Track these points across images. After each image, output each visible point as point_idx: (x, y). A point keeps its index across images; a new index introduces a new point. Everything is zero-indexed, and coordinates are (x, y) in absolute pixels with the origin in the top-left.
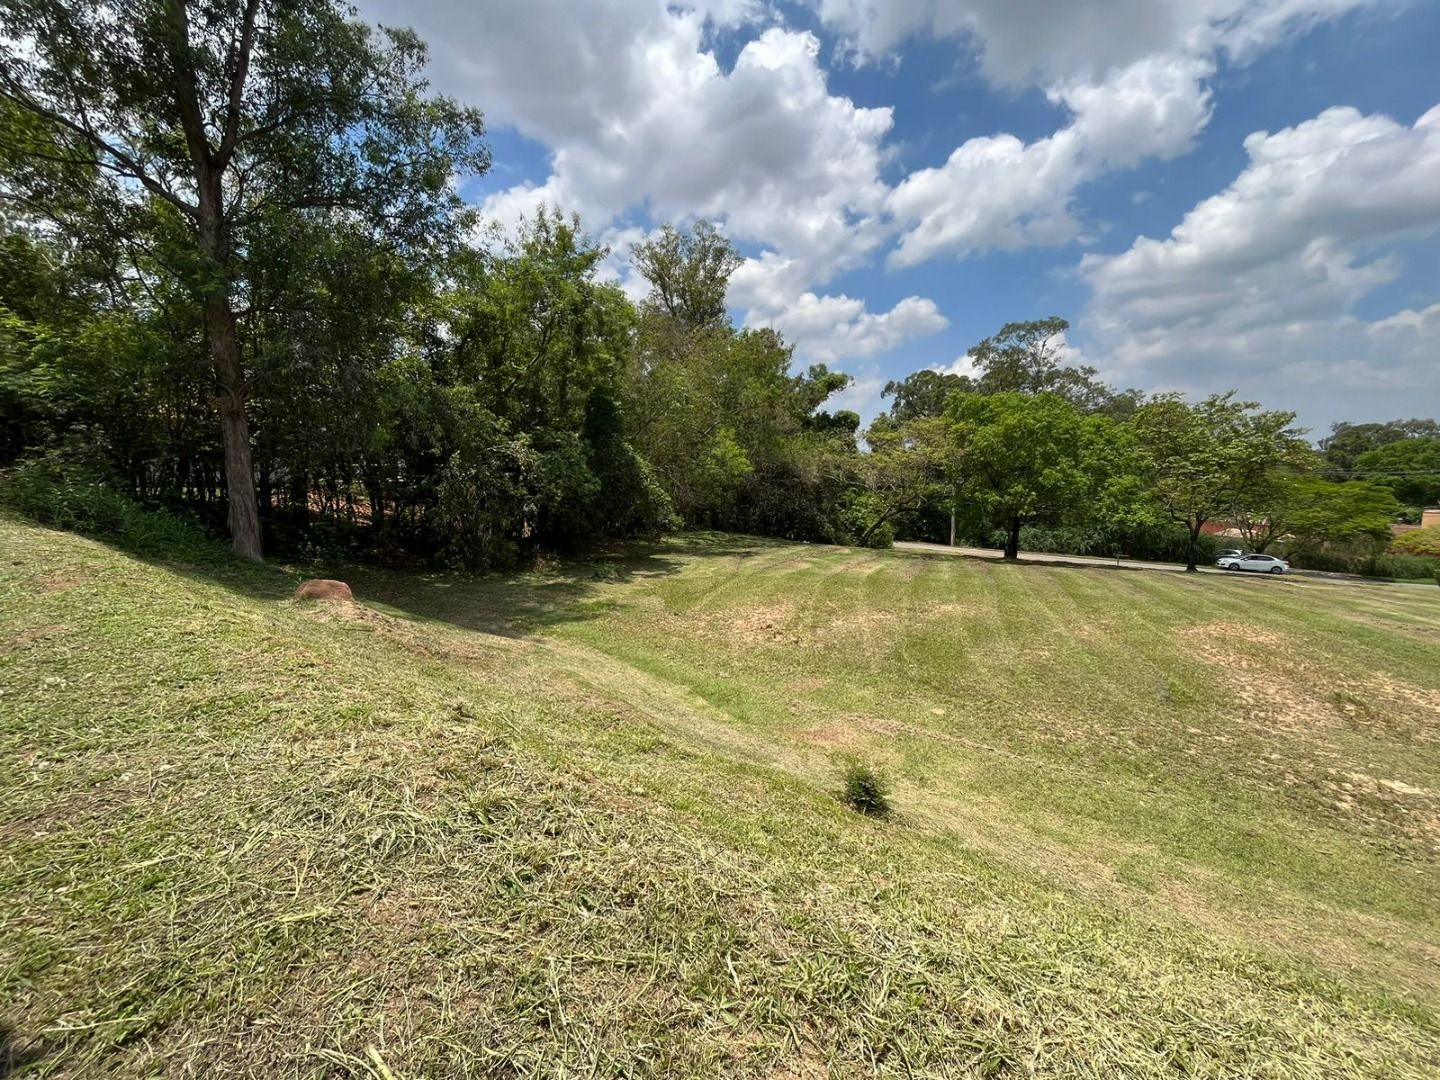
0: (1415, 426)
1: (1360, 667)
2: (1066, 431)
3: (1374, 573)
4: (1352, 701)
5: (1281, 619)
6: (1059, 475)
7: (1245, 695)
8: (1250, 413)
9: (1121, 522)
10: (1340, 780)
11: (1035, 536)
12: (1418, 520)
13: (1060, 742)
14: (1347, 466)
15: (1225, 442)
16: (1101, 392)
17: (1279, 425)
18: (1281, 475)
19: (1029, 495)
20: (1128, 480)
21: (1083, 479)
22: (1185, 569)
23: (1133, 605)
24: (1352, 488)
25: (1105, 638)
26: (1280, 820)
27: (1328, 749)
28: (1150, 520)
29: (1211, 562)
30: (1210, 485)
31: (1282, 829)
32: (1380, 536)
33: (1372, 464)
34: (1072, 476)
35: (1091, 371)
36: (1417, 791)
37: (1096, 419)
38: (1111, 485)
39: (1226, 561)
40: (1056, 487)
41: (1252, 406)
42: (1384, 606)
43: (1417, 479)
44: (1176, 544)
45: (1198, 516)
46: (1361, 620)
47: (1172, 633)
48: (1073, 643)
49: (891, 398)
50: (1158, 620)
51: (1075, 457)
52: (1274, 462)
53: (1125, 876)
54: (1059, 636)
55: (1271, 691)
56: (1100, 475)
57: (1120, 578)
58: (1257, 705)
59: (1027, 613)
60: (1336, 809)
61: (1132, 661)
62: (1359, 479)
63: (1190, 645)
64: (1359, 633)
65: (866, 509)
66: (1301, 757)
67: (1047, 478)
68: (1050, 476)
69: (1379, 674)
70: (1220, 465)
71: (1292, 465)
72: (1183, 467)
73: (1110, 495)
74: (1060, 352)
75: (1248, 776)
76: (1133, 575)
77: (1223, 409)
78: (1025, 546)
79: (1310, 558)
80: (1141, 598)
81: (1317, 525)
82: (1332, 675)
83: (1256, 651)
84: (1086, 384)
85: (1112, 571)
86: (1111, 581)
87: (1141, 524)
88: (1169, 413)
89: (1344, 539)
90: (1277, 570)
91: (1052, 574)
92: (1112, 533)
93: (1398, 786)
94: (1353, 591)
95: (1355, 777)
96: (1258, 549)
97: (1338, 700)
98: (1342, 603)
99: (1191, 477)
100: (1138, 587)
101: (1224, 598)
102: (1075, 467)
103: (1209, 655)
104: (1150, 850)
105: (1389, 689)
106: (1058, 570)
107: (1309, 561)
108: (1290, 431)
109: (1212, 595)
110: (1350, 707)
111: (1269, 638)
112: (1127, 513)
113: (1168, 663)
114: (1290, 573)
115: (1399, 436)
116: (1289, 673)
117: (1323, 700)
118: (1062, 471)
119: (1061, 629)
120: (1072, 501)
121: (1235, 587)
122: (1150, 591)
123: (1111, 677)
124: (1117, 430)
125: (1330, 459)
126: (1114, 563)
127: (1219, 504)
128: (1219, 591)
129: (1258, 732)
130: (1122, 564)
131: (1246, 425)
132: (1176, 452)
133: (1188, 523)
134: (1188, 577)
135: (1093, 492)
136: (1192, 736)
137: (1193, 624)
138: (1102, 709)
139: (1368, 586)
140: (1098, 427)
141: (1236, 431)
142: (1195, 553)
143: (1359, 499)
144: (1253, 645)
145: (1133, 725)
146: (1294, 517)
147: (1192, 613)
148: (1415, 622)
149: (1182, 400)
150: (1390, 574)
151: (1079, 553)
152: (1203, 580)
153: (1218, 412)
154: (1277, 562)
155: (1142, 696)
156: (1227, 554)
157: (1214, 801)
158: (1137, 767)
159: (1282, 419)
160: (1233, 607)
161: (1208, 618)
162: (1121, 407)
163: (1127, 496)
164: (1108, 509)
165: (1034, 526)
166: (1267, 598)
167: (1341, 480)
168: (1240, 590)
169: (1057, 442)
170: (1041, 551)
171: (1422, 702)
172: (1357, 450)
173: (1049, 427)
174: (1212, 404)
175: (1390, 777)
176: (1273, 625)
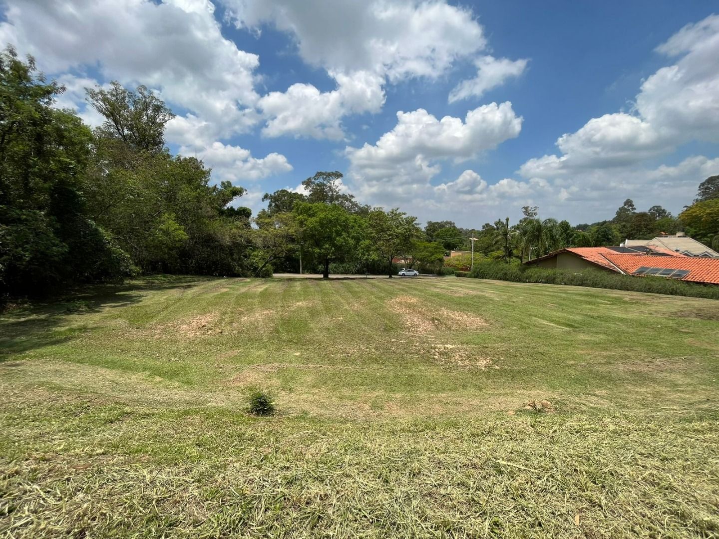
0: (447, 223)
1: (438, 307)
2: (344, 222)
3: (441, 274)
4: (437, 319)
5: (417, 293)
6: (343, 240)
7: (408, 323)
8: (404, 216)
9: (367, 259)
10: (435, 348)
11: (335, 268)
12: (448, 255)
13: (348, 356)
14: (432, 236)
15: (397, 227)
16: (356, 205)
17: (413, 221)
18: (413, 240)
19: (331, 249)
20: (367, 242)
21: (352, 242)
22: (388, 277)
23: (372, 293)
24: (433, 244)
25: (363, 308)
26: (420, 368)
27: (431, 338)
28: (376, 258)
29: (396, 274)
30: (394, 243)
31: (421, 370)
32: (441, 260)
33: (438, 236)
34: (348, 240)
35: (352, 196)
36: (453, 346)
37: (354, 216)
38: (362, 244)
39: (401, 273)
40: (341, 246)
41: (404, 214)
42: (443, 285)
43: (449, 241)
44: (385, 267)
45: (391, 256)
46: (438, 290)
47: (385, 303)
48: (351, 312)
49: (267, 202)
50: (381, 298)
51: (348, 232)
52: (412, 235)
53: (374, 406)
54: (346, 310)
55: (415, 320)
56: (358, 240)
57: (367, 283)
58: (412, 326)
59: (333, 302)
60: (434, 359)
61: (373, 316)
62: (435, 241)
63: (391, 307)
64: (437, 295)
65: (257, 257)
66: (424, 343)
67: (338, 241)
68: (339, 240)
69: (443, 308)
70: (397, 236)
71: (417, 236)
72: (385, 237)
73: (362, 248)
74: (340, 187)
75: (410, 354)
76: (371, 281)
77: (396, 214)
78: (333, 272)
79: (424, 270)
80: (375, 290)
81: (425, 258)
82: (431, 311)
83: (410, 306)
84: (351, 202)
85: (364, 280)
86: (364, 284)
87: (373, 260)
88: (380, 214)
89: (432, 262)
90: (415, 275)
91: (343, 283)
92: (364, 264)
93: (449, 346)
94: (435, 280)
95: (438, 346)
96: (410, 267)
97: (433, 320)
98: (433, 285)
99: (388, 241)
100: (374, 286)
101: (401, 287)
102: (349, 237)
103: (398, 310)
104: (382, 392)
105: (445, 313)
106: (345, 281)
107: (424, 271)
108: (416, 224)
109: (397, 286)
110: (436, 322)
111: (414, 300)
112: (368, 256)
113: (384, 315)
114: (419, 276)
115: (443, 226)
116: (420, 312)
117: (429, 320)
118: (344, 238)
119: (347, 307)
120: (348, 251)
121: (405, 283)
122: (378, 287)
123: (365, 324)
124: (362, 221)
125: (427, 234)
126: (365, 277)
127: (398, 252)
128: (399, 284)
129: (412, 336)
130: (368, 277)
131: (403, 221)
132: (383, 231)
133: (388, 259)
134: (389, 280)
135: (355, 248)
136: (393, 342)
137: (391, 298)
138: (363, 339)
139: (439, 278)
140: (355, 219)
141: (400, 223)
142: (391, 271)
143: (436, 248)
144: (410, 304)
145: (374, 342)
146: (419, 255)
147: (391, 294)
148: (450, 289)
149: (383, 210)
150: (444, 274)
151: (353, 274)
152: (394, 281)
153: (395, 215)
154: (416, 272)
155: (376, 330)
156: (401, 270)
157: (401, 366)
158: (376, 360)
159: (413, 219)
160: (403, 290)
161: (396, 295)
162: (364, 212)
163: (368, 249)
164: (362, 254)
165: (334, 263)
166: (412, 285)
167: (430, 241)
168: (405, 284)
169: (341, 226)
170: (339, 273)
171: (453, 316)
172: (434, 231)
173: (337, 219)
174: (392, 213)
175: (447, 343)
176: (414, 295)
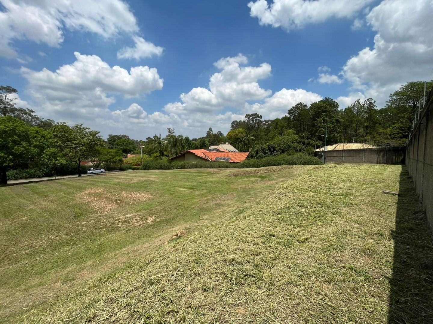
0: (123, 136)
1: (120, 191)
2: (23, 132)
3: (121, 169)
4: (119, 200)
5: (103, 184)
6: (23, 149)
7: (96, 207)
8: (87, 130)
9: (54, 164)
10: (118, 220)
11: (17, 174)
12: (126, 157)
13: (35, 249)
14: (113, 145)
15: (83, 138)
16: (38, 119)
17: (96, 134)
18: (98, 148)
19: (8, 157)
20: (53, 150)
21: (34, 150)
22: (78, 176)
23: (61, 191)
24: (115, 150)
25: (51, 204)
26: (107, 236)
27: (115, 214)
28: (65, 162)
29: (85, 172)
30: (80, 150)
31: (108, 238)
32: (121, 161)
33: (117, 144)
34: (29, 149)
35: (33, 111)
36: (131, 215)
37: (36, 128)
38: (47, 152)
39: (89, 172)
40: (22, 154)
41: (88, 129)
42: (123, 176)
43: (125, 148)
44: (74, 169)
45: (79, 160)
46: (119, 181)
47: (75, 196)
48: (38, 211)
50: (70, 193)
51: (29, 142)
52: (97, 144)
54: (32, 209)
55: (102, 204)
56: (41, 148)
57: (56, 183)
58: (100, 209)
59: (14, 205)
60: (118, 227)
61: (62, 209)
62: (116, 148)
63: (80, 198)
64: (119, 184)
66: (110, 218)
67: (16, 150)
68: (18, 149)
69: (123, 192)
70: (82, 145)
71: (100, 145)
72: (71, 145)
73: (47, 155)
74: (14, 101)
75: (99, 229)
76: (60, 181)
77: (80, 129)
78: (13, 178)
79: (109, 168)
80: (64, 188)
81: (109, 160)
82: (115, 195)
83: (99, 195)
84: (31, 116)
85: (52, 181)
86: (52, 184)
87: (62, 164)
88: (64, 128)
89: (114, 162)
90: (102, 172)
92: (52, 168)
93: (128, 216)
94: (117, 174)
95: (121, 217)
96: (97, 167)
97: (116, 201)
98: (115, 178)
99: (75, 148)
100: (64, 184)
101: (89, 182)
102: (30, 146)
103: (86, 199)
105: (125, 195)
106: (30, 184)
107: (109, 169)
108: (99, 136)
109: (86, 182)
110: (119, 202)
111: (101, 190)
112: (56, 161)
113: (74, 206)
114: (105, 172)
115: (121, 138)
116: (106, 198)
117: (113, 202)
118: (24, 147)
119: (32, 207)
120: (31, 159)
121: (92, 179)
122: (67, 185)
123: (54, 217)
124: (46, 133)
125: (109, 143)
126: (54, 178)
127: (85, 156)
128: (88, 180)
129: (100, 216)
130: (57, 178)
131: (87, 134)
132: (69, 141)
133: (76, 162)
134: (79, 178)
135: (39, 155)
136: (83, 225)
137: (81, 192)
138: (52, 230)
139: (120, 172)
140: (37, 131)
141: (85, 135)
142: (80, 171)
143: (116, 153)
144: (97, 193)
145: (64, 230)
146: (103, 158)
147: (80, 189)
148: (128, 179)
149: (67, 125)
150: (124, 169)
151: (39, 177)
152: (83, 178)
153: (79, 129)
154: (102, 170)
155: (66, 219)
156: (90, 170)
157: (91, 241)
158: (67, 243)
159: (96, 133)
160: (91, 184)
161: (85, 189)
162: (47, 125)
163: (54, 155)
164: (48, 160)
165: (15, 169)
166: (99, 180)
167: (112, 148)
168: (93, 179)
169: (19, 136)
170: (21, 179)
171: (131, 196)
172: (114, 141)
173: (14, 130)
174: (77, 127)
175: (127, 214)
176: (101, 187)
